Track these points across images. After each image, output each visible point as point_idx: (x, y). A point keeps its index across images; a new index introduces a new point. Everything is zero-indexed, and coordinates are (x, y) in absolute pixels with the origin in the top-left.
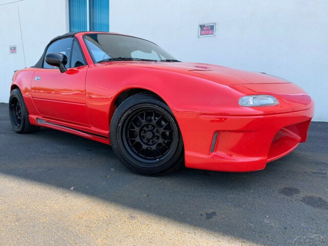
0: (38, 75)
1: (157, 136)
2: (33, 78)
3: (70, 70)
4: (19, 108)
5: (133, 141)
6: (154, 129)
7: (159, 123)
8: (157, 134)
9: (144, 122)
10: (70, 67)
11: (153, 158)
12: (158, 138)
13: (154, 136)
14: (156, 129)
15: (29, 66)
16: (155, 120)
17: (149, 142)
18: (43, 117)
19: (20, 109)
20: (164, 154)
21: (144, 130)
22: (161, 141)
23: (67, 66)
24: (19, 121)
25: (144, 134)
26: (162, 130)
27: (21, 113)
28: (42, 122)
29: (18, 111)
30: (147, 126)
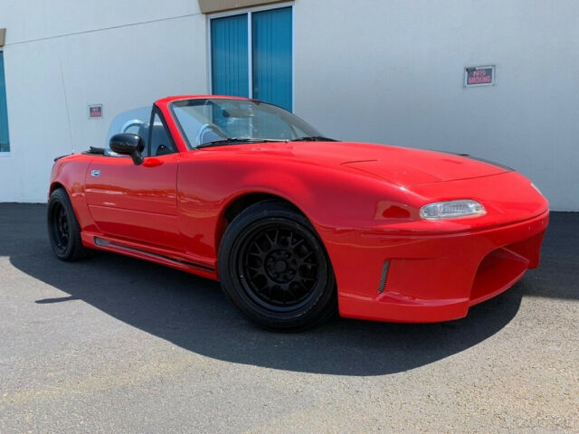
0: (96, 169)
1: (293, 270)
2: (88, 172)
3: (148, 160)
4: (64, 220)
5: (253, 273)
6: (289, 257)
7: (298, 250)
8: (292, 266)
9: (274, 244)
10: (149, 155)
11: (282, 303)
12: (294, 272)
13: (288, 269)
14: (292, 258)
15: (78, 152)
16: (293, 244)
17: (278, 276)
18: (105, 235)
19: (66, 221)
20: (301, 299)
21: (274, 258)
22: (298, 278)
23: (145, 153)
24: (65, 242)
25: (272, 264)
26: (301, 262)
27: (67, 228)
28: (104, 243)
29: (63, 225)
30: (278, 251)
